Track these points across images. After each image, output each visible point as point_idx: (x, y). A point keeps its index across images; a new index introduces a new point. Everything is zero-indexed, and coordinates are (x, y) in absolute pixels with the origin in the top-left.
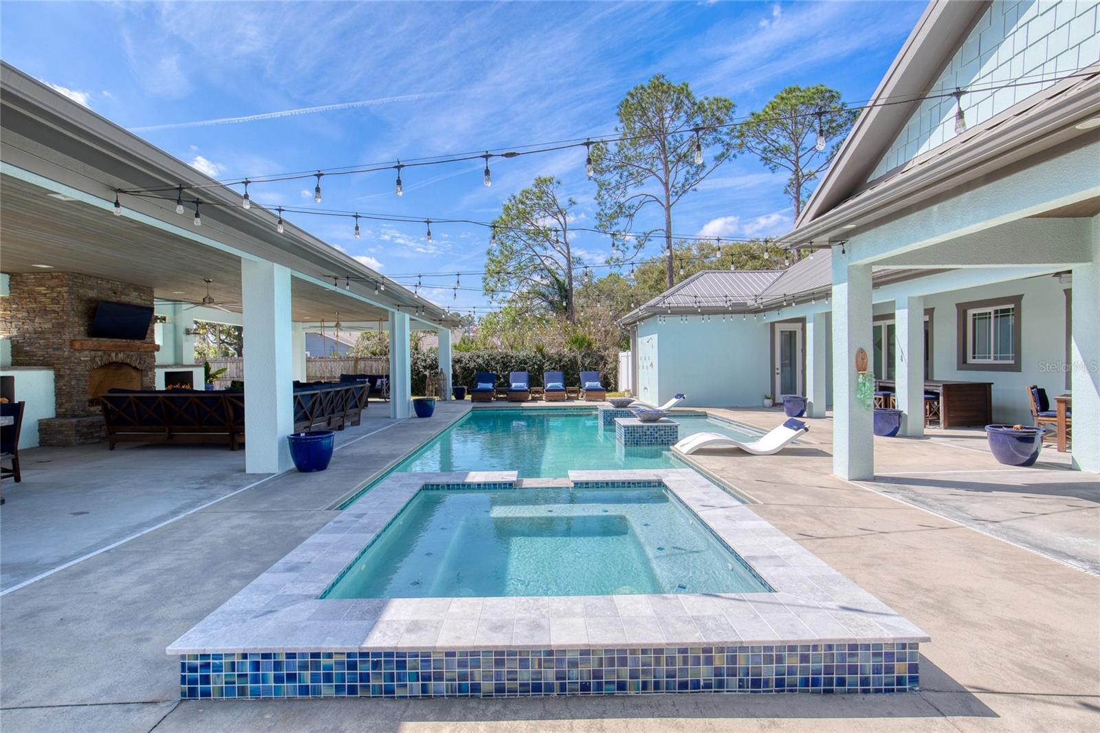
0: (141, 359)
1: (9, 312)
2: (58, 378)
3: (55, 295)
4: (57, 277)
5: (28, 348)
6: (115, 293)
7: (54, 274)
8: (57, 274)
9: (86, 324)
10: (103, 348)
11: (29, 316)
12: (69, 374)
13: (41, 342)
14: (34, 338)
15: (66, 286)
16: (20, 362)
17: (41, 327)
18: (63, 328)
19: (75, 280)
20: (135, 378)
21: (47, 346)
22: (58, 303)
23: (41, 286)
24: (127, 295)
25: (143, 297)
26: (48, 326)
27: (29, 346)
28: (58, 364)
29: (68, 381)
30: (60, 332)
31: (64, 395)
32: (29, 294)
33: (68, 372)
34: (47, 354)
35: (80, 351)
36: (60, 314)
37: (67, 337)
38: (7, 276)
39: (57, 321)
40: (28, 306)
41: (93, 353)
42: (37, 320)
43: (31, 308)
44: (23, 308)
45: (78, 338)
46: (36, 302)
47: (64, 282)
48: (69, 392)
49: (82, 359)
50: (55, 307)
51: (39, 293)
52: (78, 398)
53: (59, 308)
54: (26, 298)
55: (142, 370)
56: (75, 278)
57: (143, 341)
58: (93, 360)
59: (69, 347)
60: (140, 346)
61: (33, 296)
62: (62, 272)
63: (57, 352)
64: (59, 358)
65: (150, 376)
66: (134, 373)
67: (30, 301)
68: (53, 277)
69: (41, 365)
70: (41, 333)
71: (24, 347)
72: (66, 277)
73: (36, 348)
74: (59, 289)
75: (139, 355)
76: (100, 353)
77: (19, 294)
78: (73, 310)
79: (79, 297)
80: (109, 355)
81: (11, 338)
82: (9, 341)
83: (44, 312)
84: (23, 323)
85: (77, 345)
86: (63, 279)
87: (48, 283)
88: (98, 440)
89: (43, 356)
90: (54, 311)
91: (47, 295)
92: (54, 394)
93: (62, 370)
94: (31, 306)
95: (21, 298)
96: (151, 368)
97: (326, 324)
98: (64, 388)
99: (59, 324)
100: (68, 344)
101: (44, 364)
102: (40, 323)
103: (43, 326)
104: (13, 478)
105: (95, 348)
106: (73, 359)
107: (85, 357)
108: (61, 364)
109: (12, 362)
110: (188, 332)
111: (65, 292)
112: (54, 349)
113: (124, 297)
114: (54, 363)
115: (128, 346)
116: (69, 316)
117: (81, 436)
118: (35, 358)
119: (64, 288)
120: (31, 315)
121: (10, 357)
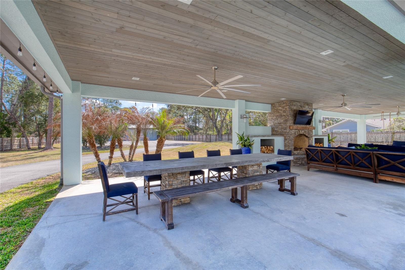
0: (309, 133)
1: (271, 117)
2: (285, 139)
3: (284, 109)
4: (285, 103)
5: (276, 129)
6: (301, 107)
7: (284, 102)
8: (285, 102)
9: (293, 119)
10: (299, 129)
11: (276, 118)
12: (289, 139)
13: (280, 127)
14: (278, 126)
15: (288, 106)
16: (274, 134)
17: (280, 122)
18: (287, 121)
19: (291, 103)
20: (306, 141)
21: (282, 129)
22: (285, 112)
23: (280, 107)
24: (305, 107)
25: (309, 108)
26: (282, 121)
27: (276, 128)
28: (285, 135)
29: (288, 141)
30: (286, 123)
31: (287, 146)
32: (276, 110)
33: (288, 138)
34: (282, 131)
35: (292, 130)
36: (286, 116)
37: (288, 124)
38: (270, 105)
39: (285, 119)
40: (276, 115)
41: (295, 130)
42: (279, 119)
43: (277, 115)
44: (275, 115)
45: (291, 125)
46: (278, 113)
47: (288, 104)
48: (288, 145)
49: (292, 133)
50: (284, 114)
51: (280, 110)
52: (291, 148)
53: (286, 114)
54: (275, 112)
55: (309, 137)
56: (291, 102)
57: (310, 125)
58: (295, 133)
59: (289, 128)
60: (309, 128)
61: (277, 111)
62: (287, 101)
63: (285, 131)
64: (285, 133)
65: (311, 140)
66: (306, 139)
67: (277, 113)
68: (284, 103)
69: (280, 135)
70: (280, 124)
71: (275, 129)
72: (288, 102)
73: (279, 129)
74: (286, 107)
75: (308, 131)
76: (297, 131)
77: (274, 111)
78: (290, 115)
79: (291, 110)
80: (300, 131)
81: (271, 126)
82: (271, 127)
83: (281, 116)
84: (275, 121)
85: (291, 128)
86: (287, 103)
87: (282, 105)
88: (299, 165)
89: (281, 132)
90: (284, 116)
91: (282, 110)
92: (284, 146)
93: (286, 137)
94: (277, 114)
95: (274, 112)
96: (312, 137)
97: (385, 114)
98: (287, 143)
99: (286, 120)
100: (288, 127)
101: (281, 134)
102: (280, 120)
103: (280, 121)
104: (289, 180)
105: (296, 129)
106: (290, 133)
107: (293, 132)
108: (286, 135)
109: (272, 134)
110: (320, 121)
111: (288, 108)
112: (284, 129)
113: (304, 108)
114: (284, 135)
115: (306, 128)
116: (288, 117)
117: (294, 162)
118: (278, 133)
119: (288, 107)
120: (277, 117)
121: (271, 132)
